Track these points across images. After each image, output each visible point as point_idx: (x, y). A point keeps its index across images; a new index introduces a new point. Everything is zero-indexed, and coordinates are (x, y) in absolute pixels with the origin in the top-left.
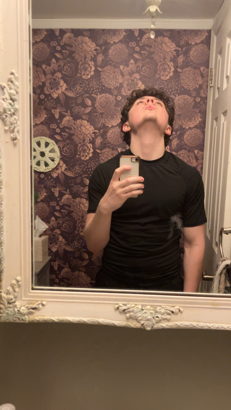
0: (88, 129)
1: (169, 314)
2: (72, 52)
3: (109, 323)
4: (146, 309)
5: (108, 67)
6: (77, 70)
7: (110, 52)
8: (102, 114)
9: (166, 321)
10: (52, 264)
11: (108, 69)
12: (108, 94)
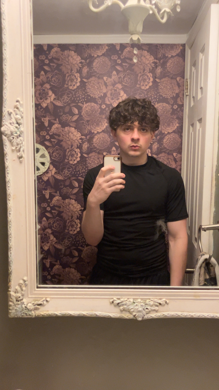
0: (75, 135)
1: (157, 306)
2: (59, 65)
3: (105, 316)
4: (137, 302)
5: (93, 79)
6: (64, 81)
7: (94, 64)
8: (88, 121)
9: (155, 312)
10: (44, 262)
11: (92, 81)
12: (93, 103)
